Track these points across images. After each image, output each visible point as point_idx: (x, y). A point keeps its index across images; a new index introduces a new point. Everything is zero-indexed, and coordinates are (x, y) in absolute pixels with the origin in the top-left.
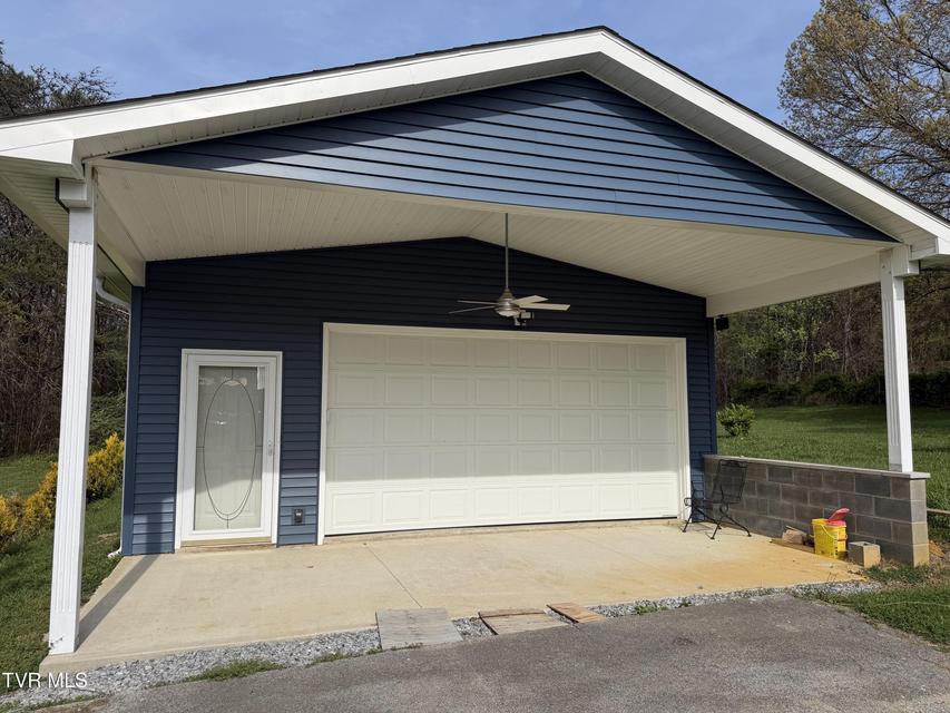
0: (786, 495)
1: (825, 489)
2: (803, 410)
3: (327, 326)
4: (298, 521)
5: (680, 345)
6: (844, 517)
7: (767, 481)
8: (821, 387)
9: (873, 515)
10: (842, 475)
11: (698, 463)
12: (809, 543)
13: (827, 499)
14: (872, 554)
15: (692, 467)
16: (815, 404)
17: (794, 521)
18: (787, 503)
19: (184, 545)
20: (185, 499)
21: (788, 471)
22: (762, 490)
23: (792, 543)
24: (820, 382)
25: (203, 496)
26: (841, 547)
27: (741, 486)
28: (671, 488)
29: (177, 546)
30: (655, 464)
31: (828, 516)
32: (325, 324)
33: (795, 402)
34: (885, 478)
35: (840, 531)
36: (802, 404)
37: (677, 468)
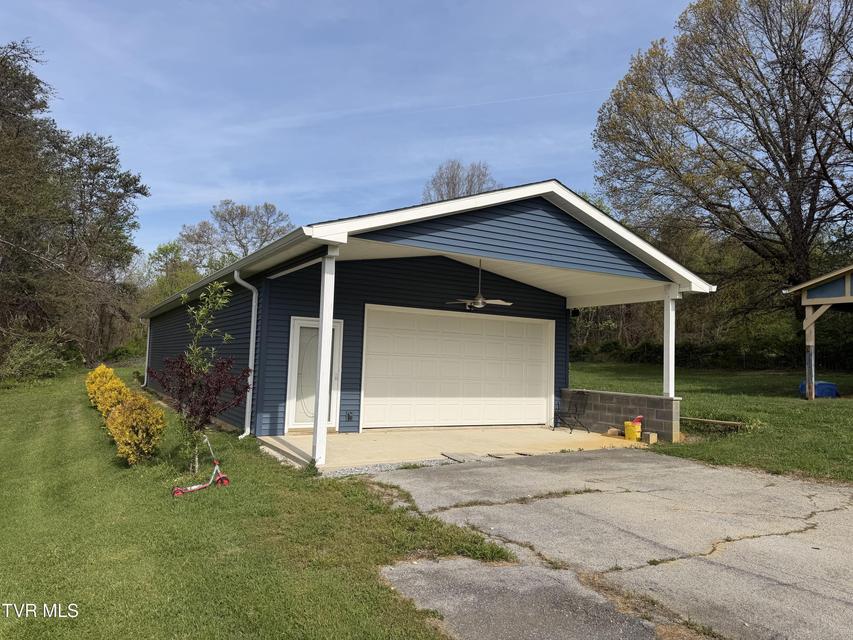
0: (610, 410)
1: (631, 407)
2: (595, 365)
3: (367, 306)
4: (350, 418)
5: (552, 323)
6: (641, 421)
7: (599, 403)
8: (605, 349)
9: (655, 419)
10: (640, 399)
11: (559, 393)
12: (622, 434)
13: (632, 412)
14: (653, 438)
15: (556, 395)
16: (601, 361)
17: (614, 424)
18: (610, 414)
19: (291, 430)
20: (291, 405)
21: (611, 397)
22: (596, 407)
23: (613, 435)
24: (606, 346)
25: (299, 402)
26: (639, 435)
27: (585, 406)
28: (543, 407)
29: (286, 431)
30: (534, 393)
31: (632, 420)
32: (367, 305)
33: (587, 359)
34: (662, 400)
35: (638, 427)
36: (592, 361)
37: (546, 396)
